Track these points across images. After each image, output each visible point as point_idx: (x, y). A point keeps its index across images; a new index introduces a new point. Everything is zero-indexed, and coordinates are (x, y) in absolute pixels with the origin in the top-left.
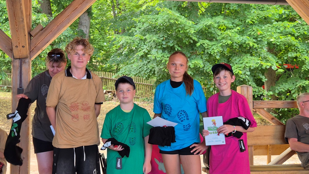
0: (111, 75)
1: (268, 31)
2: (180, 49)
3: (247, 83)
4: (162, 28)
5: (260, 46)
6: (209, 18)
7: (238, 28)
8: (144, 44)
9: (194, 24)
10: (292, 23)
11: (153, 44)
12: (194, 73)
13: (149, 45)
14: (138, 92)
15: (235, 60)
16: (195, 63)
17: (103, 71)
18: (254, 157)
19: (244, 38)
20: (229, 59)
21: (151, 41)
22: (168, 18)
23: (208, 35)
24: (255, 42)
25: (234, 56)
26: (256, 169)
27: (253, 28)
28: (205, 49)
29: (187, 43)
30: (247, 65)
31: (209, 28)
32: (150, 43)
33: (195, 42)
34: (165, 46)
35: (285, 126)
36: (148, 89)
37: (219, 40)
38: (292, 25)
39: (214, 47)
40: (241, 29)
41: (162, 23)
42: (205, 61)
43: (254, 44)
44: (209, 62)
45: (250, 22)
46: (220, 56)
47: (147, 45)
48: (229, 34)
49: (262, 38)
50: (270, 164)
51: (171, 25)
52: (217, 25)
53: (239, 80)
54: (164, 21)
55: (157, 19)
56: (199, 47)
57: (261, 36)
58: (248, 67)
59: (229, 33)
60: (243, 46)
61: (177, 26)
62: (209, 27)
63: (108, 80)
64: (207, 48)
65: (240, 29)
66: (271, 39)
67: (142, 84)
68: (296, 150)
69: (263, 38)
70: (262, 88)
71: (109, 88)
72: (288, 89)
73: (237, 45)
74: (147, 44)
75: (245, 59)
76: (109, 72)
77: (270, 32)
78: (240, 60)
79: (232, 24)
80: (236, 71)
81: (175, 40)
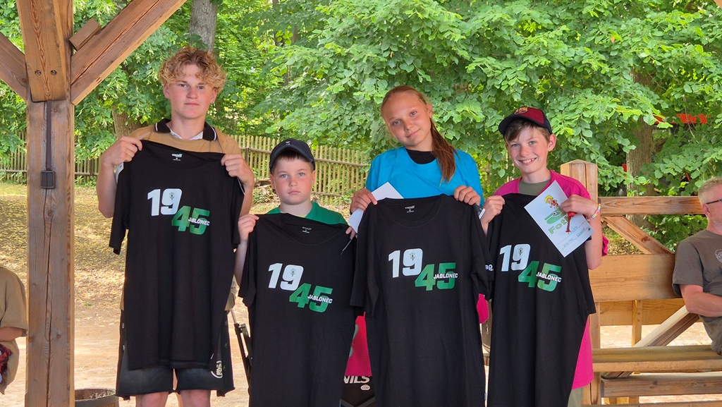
0: (267, 144)
1: (634, 34)
2: (429, 79)
3: (587, 156)
4: (386, 31)
5: (615, 70)
6: (497, 6)
7: (564, 27)
8: (345, 67)
9: (462, 20)
10: (692, 15)
11: (366, 66)
12: (462, 135)
13: (356, 70)
14: (332, 183)
15: (559, 104)
16: (464, 112)
17: (249, 134)
18: (603, 330)
19: (578, 52)
20: (543, 101)
21: (361, 59)
22: (399, 6)
23: (493, 46)
24: (604, 62)
25: (556, 95)
26: (605, 357)
27: (599, 26)
28: (487, 78)
29: (445, 65)
30: (586, 114)
31: (496, 29)
32: (360, 64)
33: (464, 62)
34: (394, 73)
35: (674, 255)
36: (355, 175)
37: (520, 57)
38: (690, 18)
39: (509, 74)
40: (572, 32)
41: (386, 17)
42: (488, 108)
43: (602, 65)
44: (496, 109)
45: (593, 14)
46: (522, 96)
47: (351, 70)
48: (543, 43)
49: (620, 51)
50: (639, 345)
51: (408, 22)
52: (516, 20)
53: (567, 150)
54: (391, 13)
55: (374, 9)
56: (473, 73)
57: (618, 47)
58: (588, 118)
59: (542, 40)
60: (576, 70)
61: (421, 25)
62: (497, 26)
63: (260, 155)
64: (493, 77)
65: (567, 29)
66: (642, 52)
67: (339, 164)
68: (700, 311)
69: (624, 51)
70: (621, 169)
71: (263, 174)
72: (684, 168)
73: (564, 69)
74: (352, 68)
75: (580, 102)
76: (263, 136)
77: (638, 35)
78: (569, 104)
79: (551, 20)
80: (560, 129)
81: (418, 57)
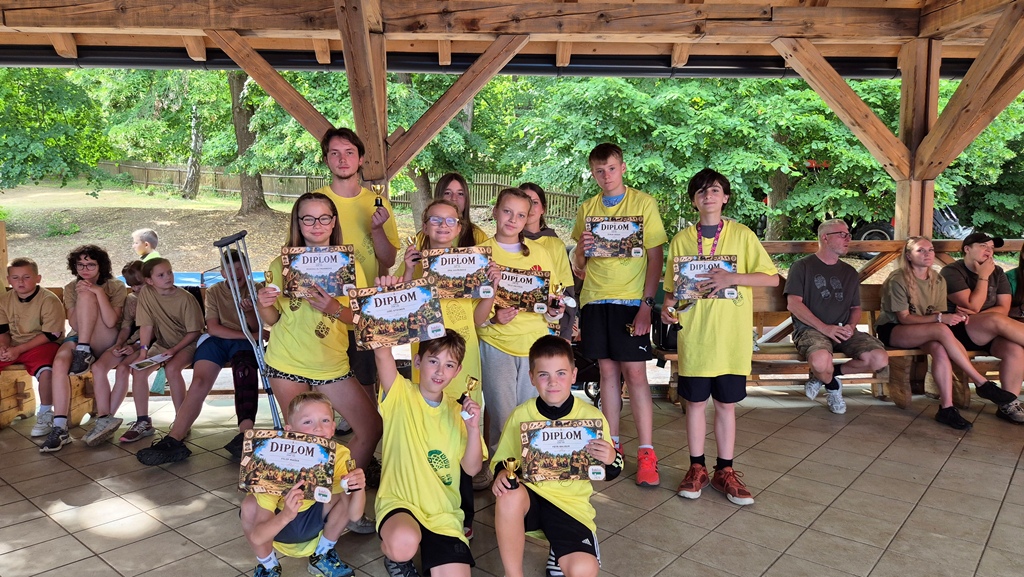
1: (775, 107)
4: (595, 105)
5: (761, 134)
7: (724, 103)
8: (565, 132)
9: (650, 98)
11: (580, 131)
13: (573, 133)
16: (651, 164)
19: (733, 121)
21: (577, 126)
23: (672, 117)
25: (717, 152)
27: (750, 102)
28: (667, 140)
29: (637, 130)
30: (738, 166)
31: (674, 105)
32: (576, 130)
34: (600, 136)
37: (692, 125)
39: (682, 137)
40: (730, 106)
41: (595, 96)
43: (751, 130)
48: (709, 115)
54: (599, 94)
56: (657, 137)
57: (763, 117)
58: (740, 169)
60: (732, 134)
61: (620, 102)
62: (675, 102)
64: (671, 140)
65: (727, 105)
66: (781, 121)
69: (767, 120)
70: (763, 204)
72: (809, 203)
73: (722, 133)
74: (570, 132)
75: (734, 157)
78: (726, 159)
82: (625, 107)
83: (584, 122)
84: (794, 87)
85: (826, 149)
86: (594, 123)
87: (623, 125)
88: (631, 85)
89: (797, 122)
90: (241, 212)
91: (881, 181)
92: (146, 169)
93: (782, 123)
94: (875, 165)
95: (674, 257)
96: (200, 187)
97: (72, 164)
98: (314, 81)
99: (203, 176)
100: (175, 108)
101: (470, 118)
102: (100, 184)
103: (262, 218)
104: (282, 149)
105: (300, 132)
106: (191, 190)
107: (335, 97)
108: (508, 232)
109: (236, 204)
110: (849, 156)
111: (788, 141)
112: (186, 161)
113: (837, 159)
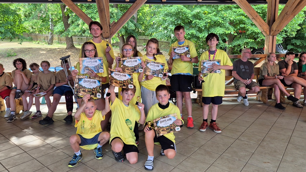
1: (229, 14)
2: (184, 25)
4: (174, 14)
5: (225, 22)
6: (199, 8)
9: (191, 12)
11: (170, 22)
16: (192, 32)
19: (217, 18)
23: (198, 17)
24: (222, 20)
27: (222, 12)
28: (197, 24)
29: (187, 22)
31: (198, 13)
33: (191, 21)
34: (176, 24)
37: (204, 20)
40: (216, 14)
45: (220, 9)
47: (167, 23)
48: (209, 16)
54: (175, 10)
56: (194, 23)
60: (216, 22)
69: (227, 18)
79: (211, 11)
82: (183, 15)
83: (171, 19)
84: (235, 8)
85: (244, 27)
86: (174, 19)
87: (183, 20)
88: (185, 8)
89: (236, 19)
90: (66, 49)
91: (261, 36)
92: (36, 36)
93: (232, 19)
94: (259, 32)
95: (201, 60)
96: (54, 41)
97: (13, 34)
98: (87, 7)
99: (54, 38)
100: (44, 16)
101: (136, 18)
102: (22, 40)
103: (73, 50)
104: (78, 29)
105: (84, 23)
106: (51, 42)
107: (94, 12)
108: (150, 54)
109: (65, 46)
110: (251, 29)
111: (233, 24)
112: (49, 33)
113: (248, 30)
